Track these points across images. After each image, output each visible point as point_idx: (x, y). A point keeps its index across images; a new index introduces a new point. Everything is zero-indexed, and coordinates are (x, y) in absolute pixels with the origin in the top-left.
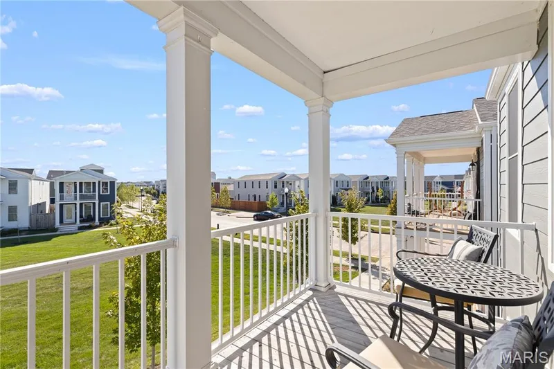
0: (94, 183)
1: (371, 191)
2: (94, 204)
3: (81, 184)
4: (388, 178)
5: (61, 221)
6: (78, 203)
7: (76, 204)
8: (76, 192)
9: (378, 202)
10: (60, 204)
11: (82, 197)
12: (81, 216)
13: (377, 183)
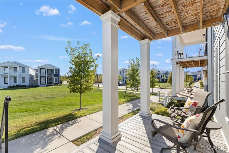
0: (52, 69)
1: (160, 77)
2: (52, 77)
3: (47, 69)
4: (168, 72)
5: (40, 84)
6: (46, 76)
7: (45, 77)
8: (45, 72)
9: (163, 82)
10: (40, 77)
11: (47, 75)
12: (47, 82)
13: (163, 73)
